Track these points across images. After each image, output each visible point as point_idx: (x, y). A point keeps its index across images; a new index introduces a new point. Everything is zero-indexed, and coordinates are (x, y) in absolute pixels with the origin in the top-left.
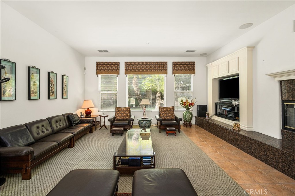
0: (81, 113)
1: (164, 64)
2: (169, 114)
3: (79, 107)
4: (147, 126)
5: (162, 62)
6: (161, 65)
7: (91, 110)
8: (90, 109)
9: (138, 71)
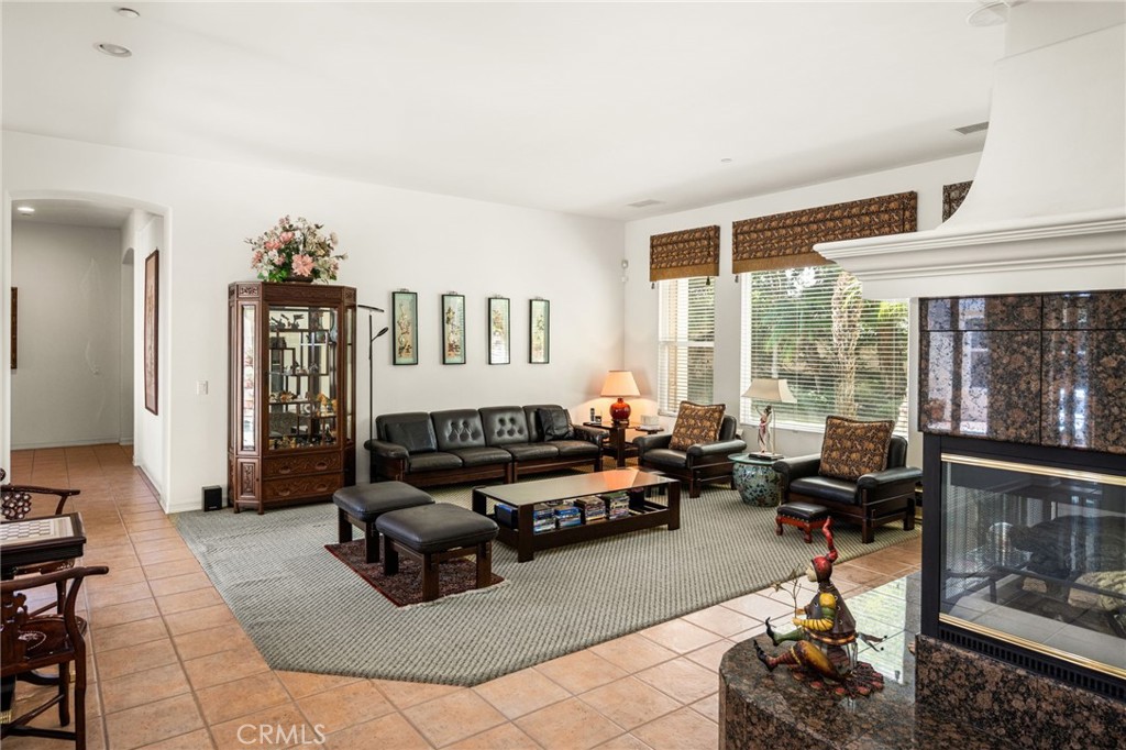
0: (592, 409)
1: (892, 205)
2: (851, 453)
3: (593, 392)
4: (754, 486)
5: (881, 201)
6: (878, 213)
7: (628, 406)
8: (626, 402)
9: (778, 256)
